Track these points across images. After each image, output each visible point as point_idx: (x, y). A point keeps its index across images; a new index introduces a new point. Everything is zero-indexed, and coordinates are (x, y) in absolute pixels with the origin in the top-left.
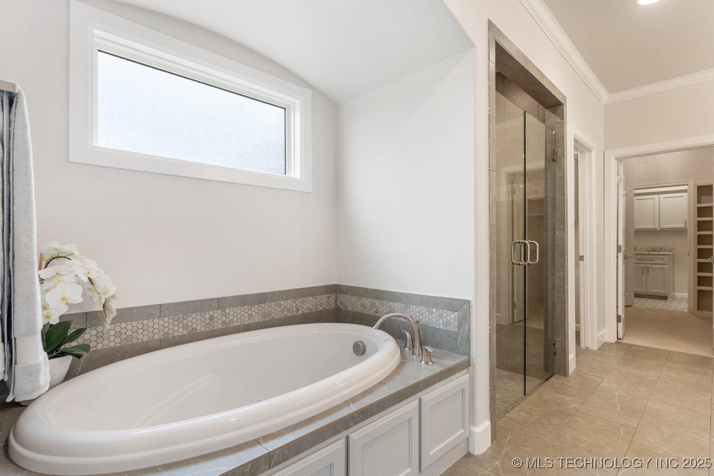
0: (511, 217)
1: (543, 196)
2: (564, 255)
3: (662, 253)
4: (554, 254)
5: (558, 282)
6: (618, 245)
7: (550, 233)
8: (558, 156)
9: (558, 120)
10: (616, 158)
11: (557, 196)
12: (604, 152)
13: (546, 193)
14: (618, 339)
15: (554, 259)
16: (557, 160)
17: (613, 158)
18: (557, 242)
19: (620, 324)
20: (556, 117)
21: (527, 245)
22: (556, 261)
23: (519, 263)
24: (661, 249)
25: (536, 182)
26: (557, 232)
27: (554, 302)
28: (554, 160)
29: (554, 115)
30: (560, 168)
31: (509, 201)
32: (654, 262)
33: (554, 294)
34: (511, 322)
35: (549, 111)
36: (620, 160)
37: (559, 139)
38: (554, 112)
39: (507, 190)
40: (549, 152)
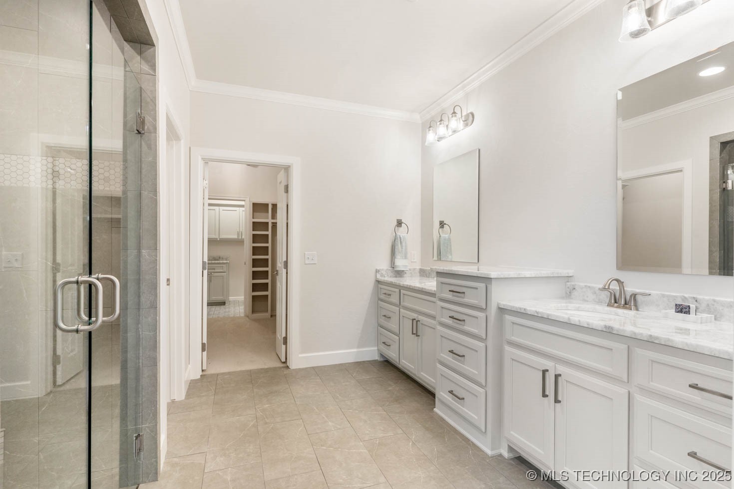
0: (50, 219)
1: (118, 189)
2: (156, 288)
3: (221, 262)
4: (139, 288)
5: (145, 333)
6: (203, 262)
7: (132, 253)
8: (146, 127)
9: (145, 67)
10: (202, 159)
11: (145, 194)
12: (190, 148)
13: (125, 185)
14: (203, 371)
15: (139, 297)
16: (144, 134)
17: (200, 158)
18: (144, 267)
19: (205, 353)
20: (143, 62)
21: (96, 286)
22: (143, 299)
23: (75, 328)
24: (220, 258)
25: (107, 163)
26: (144, 252)
27: (139, 366)
28: (139, 132)
29: (139, 58)
30: (149, 147)
31: (47, 189)
32: (216, 271)
33: (139, 354)
34: (50, 387)
35: (131, 46)
36: (206, 161)
37: (149, 100)
38: (140, 53)
39: (45, 168)
40: (131, 116)
